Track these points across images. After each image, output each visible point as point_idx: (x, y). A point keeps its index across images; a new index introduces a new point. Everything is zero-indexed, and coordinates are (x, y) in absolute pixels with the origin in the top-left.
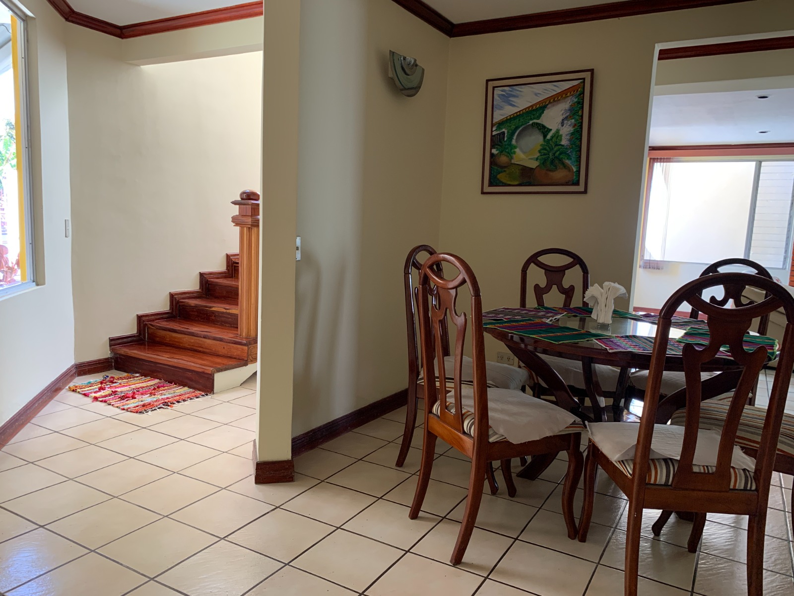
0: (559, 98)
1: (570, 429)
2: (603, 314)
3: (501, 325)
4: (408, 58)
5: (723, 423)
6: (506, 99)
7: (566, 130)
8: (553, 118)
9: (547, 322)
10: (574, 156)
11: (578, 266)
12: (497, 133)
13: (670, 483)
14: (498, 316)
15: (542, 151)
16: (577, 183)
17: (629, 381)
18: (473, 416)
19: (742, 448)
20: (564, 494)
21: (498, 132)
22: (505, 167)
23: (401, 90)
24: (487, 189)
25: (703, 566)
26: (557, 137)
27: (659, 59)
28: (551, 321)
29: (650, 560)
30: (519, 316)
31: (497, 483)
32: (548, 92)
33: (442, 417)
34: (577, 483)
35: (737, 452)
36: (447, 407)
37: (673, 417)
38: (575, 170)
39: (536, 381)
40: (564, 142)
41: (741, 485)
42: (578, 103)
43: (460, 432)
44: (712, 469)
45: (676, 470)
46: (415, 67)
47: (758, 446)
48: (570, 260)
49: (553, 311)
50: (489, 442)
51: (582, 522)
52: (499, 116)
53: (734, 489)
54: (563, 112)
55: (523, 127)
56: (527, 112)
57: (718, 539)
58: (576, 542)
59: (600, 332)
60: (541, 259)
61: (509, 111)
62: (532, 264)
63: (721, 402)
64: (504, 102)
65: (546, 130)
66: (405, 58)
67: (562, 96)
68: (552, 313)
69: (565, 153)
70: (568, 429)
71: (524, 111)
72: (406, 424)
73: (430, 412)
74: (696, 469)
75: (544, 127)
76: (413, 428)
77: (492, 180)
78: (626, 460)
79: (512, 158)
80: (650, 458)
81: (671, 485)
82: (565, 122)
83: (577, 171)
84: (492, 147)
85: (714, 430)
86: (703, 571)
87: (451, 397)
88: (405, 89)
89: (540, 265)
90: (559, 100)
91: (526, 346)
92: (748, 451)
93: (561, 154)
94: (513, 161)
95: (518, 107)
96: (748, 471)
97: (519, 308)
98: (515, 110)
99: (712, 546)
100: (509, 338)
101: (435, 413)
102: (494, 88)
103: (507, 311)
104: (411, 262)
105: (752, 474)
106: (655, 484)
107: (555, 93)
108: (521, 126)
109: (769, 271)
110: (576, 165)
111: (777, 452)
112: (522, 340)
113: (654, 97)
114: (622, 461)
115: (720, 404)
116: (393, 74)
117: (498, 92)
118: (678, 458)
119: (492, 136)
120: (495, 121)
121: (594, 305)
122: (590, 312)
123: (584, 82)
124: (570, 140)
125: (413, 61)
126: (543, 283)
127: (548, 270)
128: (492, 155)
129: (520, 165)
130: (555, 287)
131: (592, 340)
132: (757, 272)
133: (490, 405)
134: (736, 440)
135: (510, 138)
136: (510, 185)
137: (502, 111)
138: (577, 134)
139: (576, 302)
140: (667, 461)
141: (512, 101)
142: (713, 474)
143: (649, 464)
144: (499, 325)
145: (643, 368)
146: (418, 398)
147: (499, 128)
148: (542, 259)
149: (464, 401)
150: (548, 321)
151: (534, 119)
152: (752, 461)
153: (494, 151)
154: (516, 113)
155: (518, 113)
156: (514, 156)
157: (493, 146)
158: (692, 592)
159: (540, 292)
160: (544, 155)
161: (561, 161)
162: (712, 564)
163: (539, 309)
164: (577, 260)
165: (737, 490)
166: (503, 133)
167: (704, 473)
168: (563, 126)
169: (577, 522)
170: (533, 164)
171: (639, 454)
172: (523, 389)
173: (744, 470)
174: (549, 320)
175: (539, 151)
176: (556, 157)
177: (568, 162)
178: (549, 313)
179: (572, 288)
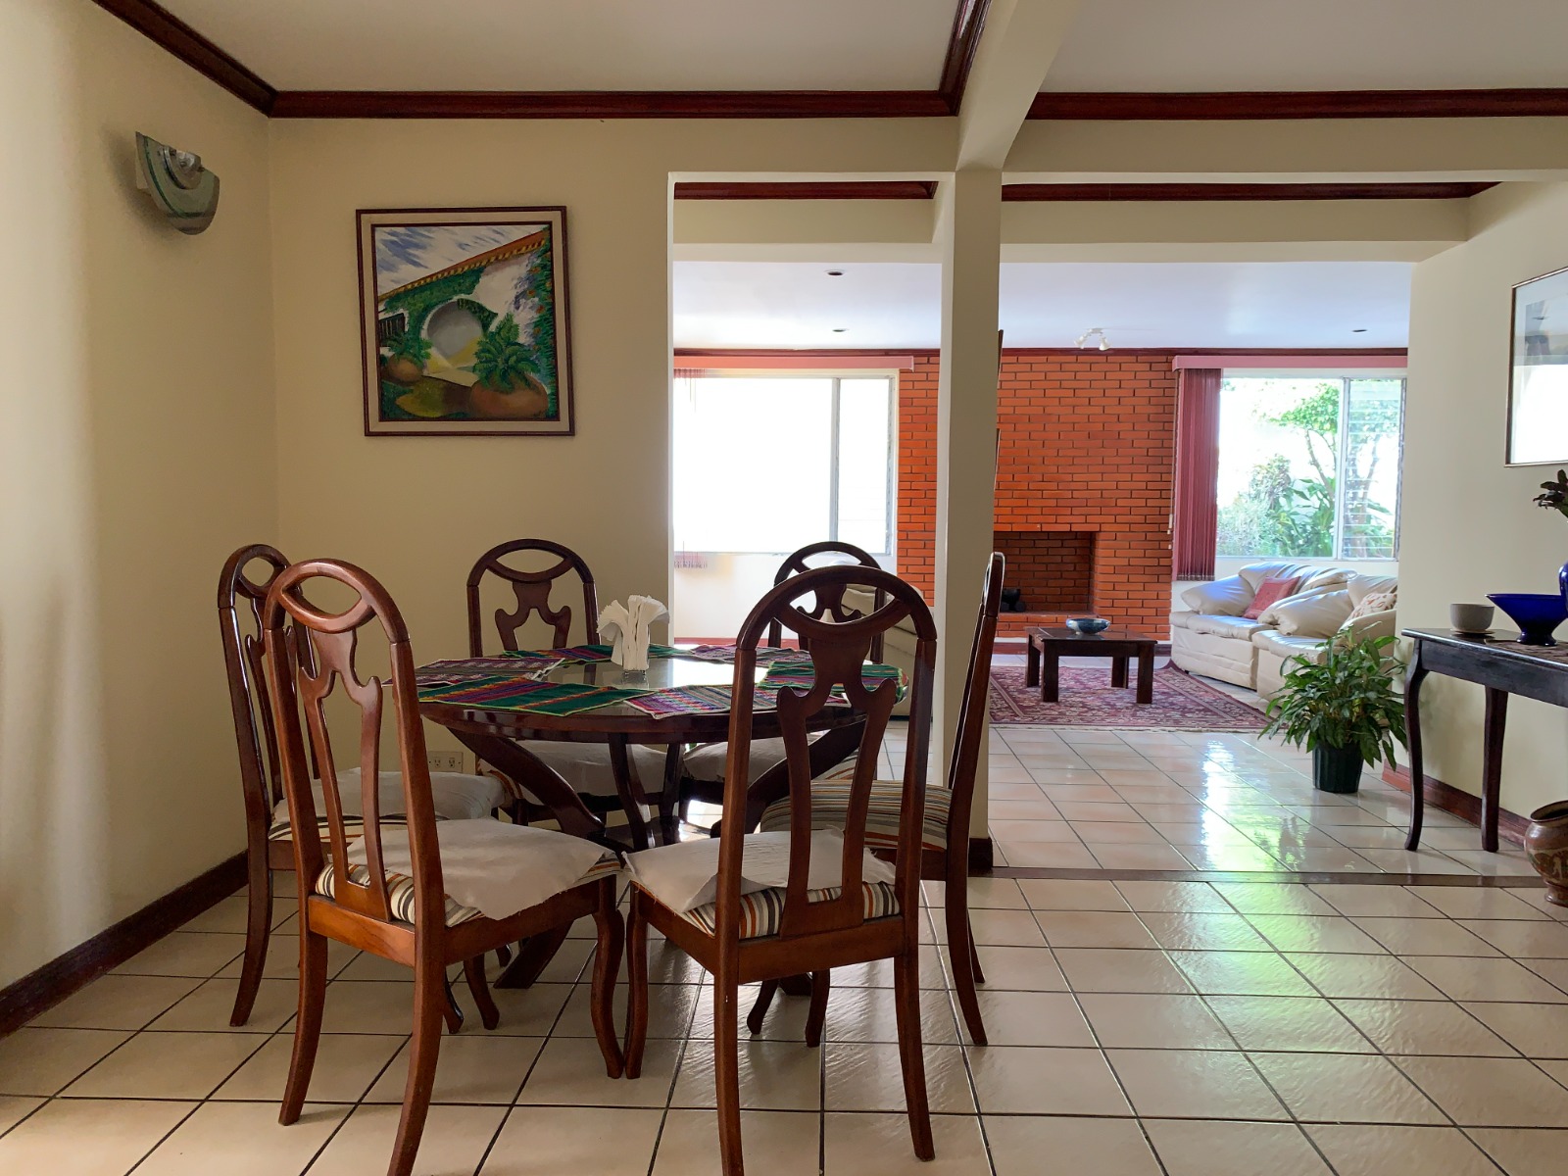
0: (507, 256)
1: (596, 872)
2: (630, 655)
3: (447, 695)
4: (182, 154)
5: (844, 815)
6: (402, 250)
7: (525, 317)
8: (499, 291)
9: (532, 679)
10: (544, 363)
11: (573, 570)
12: (387, 316)
13: (775, 932)
14: (436, 678)
15: (482, 354)
16: (555, 417)
17: (683, 770)
18: (409, 882)
19: (873, 851)
20: (593, 996)
21: (391, 315)
22: (412, 383)
23: (169, 215)
24: (377, 426)
25: (832, 1064)
26: (509, 330)
27: (676, 197)
28: (539, 676)
29: (750, 1077)
30: (479, 673)
31: (458, 1009)
32: (485, 243)
33: (341, 899)
34: (616, 970)
35: (869, 858)
36: (349, 876)
37: (763, 818)
38: (548, 392)
39: (517, 796)
40: (523, 339)
41: (878, 910)
42: (544, 267)
43: (384, 921)
44: (836, 892)
45: (783, 904)
46: (197, 173)
47: (896, 843)
48: (556, 560)
49: (542, 658)
50: (446, 927)
51: (631, 1041)
52: (388, 283)
53: (871, 919)
54: (515, 282)
55: (440, 306)
56: (446, 278)
57: (848, 1014)
58: (623, 1079)
59: (629, 687)
60: (504, 560)
61: (408, 274)
62: (487, 572)
63: (830, 782)
64: (398, 256)
65: (486, 314)
66: (173, 153)
67: (512, 253)
68: (536, 661)
69: (527, 359)
70: (592, 873)
71: (440, 276)
72: (249, 934)
73: (312, 891)
74: (812, 898)
75: (482, 309)
76: (267, 931)
77: (385, 409)
78: (703, 906)
79: (423, 366)
80: (742, 893)
81: (778, 934)
82: (522, 301)
83: (552, 394)
84: (380, 343)
85: (828, 828)
86: (834, 1071)
87: (357, 853)
88: (175, 214)
89: (503, 572)
90: (506, 259)
91: (500, 727)
92: (884, 855)
93: (518, 361)
94: (425, 373)
95: (426, 267)
96: (887, 885)
97: (469, 658)
98: (422, 273)
99: (842, 1027)
100: (466, 717)
101: (322, 892)
102: (374, 227)
103: (451, 666)
104: (232, 582)
105: (892, 889)
106: (753, 938)
107: (496, 246)
108: (437, 304)
109: (875, 558)
110: (549, 383)
111: (923, 848)
112: (491, 717)
113: (674, 262)
114: (696, 909)
115: (833, 785)
116: (148, 184)
117: (381, 234)
118: (785, 884)
119: (379, 323)
120: (381, 292)
121: (615, 639)
122: (607, 652)
123: (550, 229)
124: (534, 336)
125: (192, 161)
126: (511, 608)
127: (518, 580)
128: (381, 360)
129: (438, 379)
130: (534, 612)
131: (621, 703)
132: (860, 562)
133: (444, 854)
134: (866, 839)
135: (417, 328)
136: (423, 419)
137: (395, 274)
138: (546, 324)
139: (577, 637)
140: (768, 893)
141: (415, 256)
142: (837, 899)
143: (741, 905)
144: (442, 695)
145: (712, 739)
146: (272, 870)
147: (390, 307)
148: (506, 560)
149: (387, 858)
150: (534, 677)
151: (461, 292)
152: (889, 867)
153: (385, 351)
154: (423, 279)
155: (428, 280)
156: (428, 362)
157: (381, 341)
158: (823, 1111)
159: (507, 624)
160: (486, 362)
161: (520, 374)
162: (846, 1056)
163: (512, 656)
164: (571, 560)
165: (874, 919)
166: (401, 317)
167: (826, 901)
168: (518, 308)
169: (621, 1044)
170: (468, 379)
171: (724, 890)
172: (495, 814)
173: (881, 884)
174: (536, 675)
175: (476, 353)
176: (512, 368)
177: (533, 376)
178: (532, 663)
179: (566, 612)
